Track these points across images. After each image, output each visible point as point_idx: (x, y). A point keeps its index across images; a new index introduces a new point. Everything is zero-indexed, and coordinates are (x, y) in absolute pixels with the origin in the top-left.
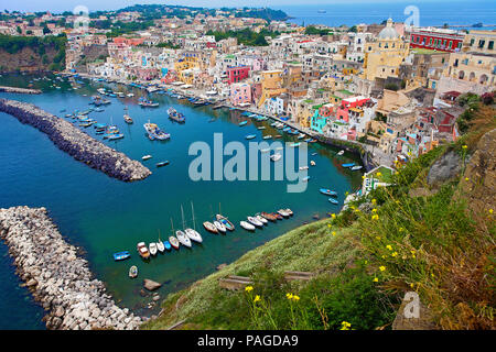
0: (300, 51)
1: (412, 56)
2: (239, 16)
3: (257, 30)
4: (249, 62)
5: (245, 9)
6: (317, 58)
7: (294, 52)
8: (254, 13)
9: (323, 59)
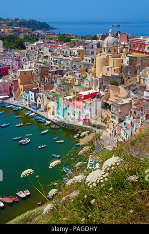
0: (49, 54)
1: (128, 59)
2: (11, 25)
3: (21, 36)
4: (9, 62)
5: (17, 19)
6: (62, 60)
7: (45, 55)
8: (23, 23)
9: (66, 60)
